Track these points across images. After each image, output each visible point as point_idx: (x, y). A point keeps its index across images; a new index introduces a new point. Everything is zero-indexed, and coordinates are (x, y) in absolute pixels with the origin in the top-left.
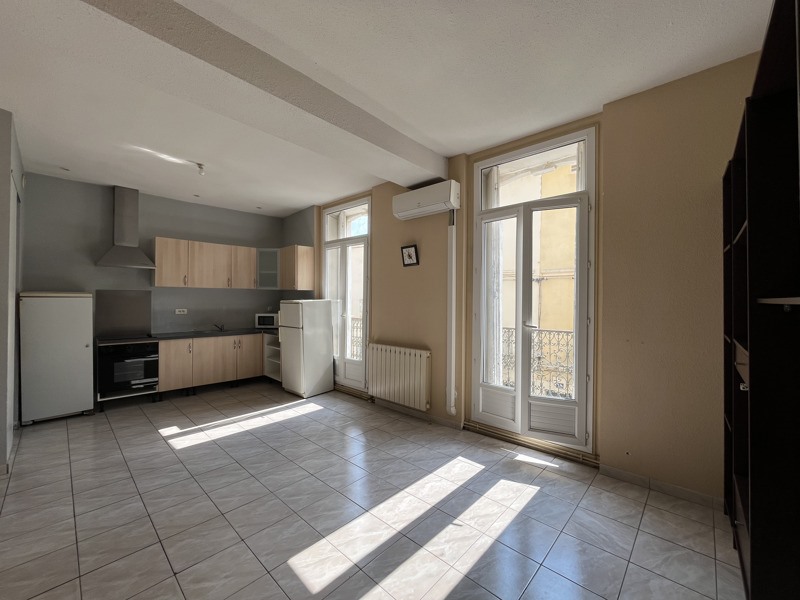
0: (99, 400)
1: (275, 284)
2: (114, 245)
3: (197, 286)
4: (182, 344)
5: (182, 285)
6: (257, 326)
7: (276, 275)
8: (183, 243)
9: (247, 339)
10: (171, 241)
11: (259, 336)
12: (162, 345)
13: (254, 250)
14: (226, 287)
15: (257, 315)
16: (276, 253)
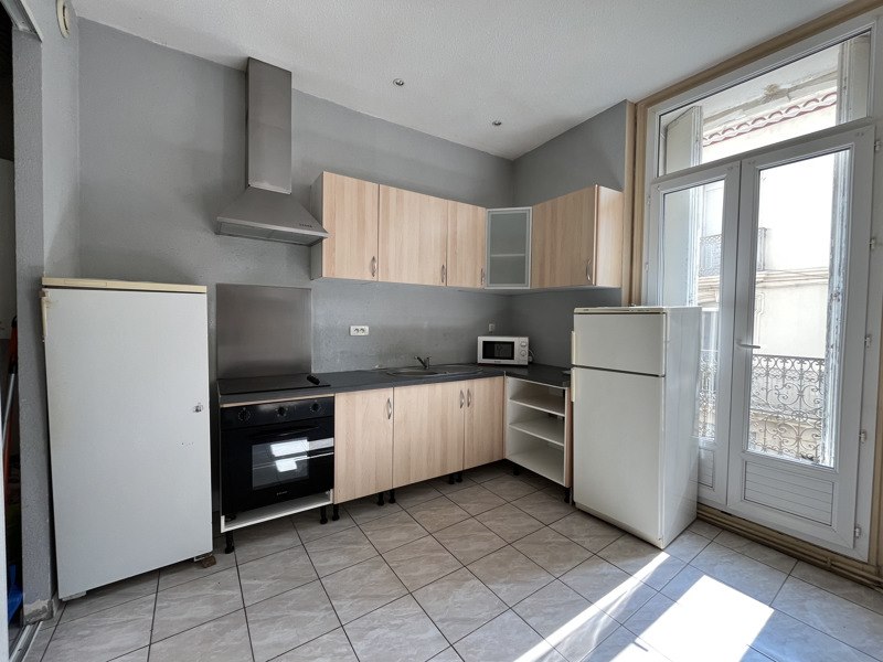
0: (224, 529)
1: (522, 281)
2: (247, 185)
3: (392, 279)
4: (375, 399)
5: (368, 277)
6: (481, 360)
7: (522, 261)
8: (370, 187)
9: (480, 387)
10: (350, 182)
11: (498, 380)
12: (341, 401)
13: (482, 212)
14: (437, 282)
15: (481, 339)
16: (524, 216)
